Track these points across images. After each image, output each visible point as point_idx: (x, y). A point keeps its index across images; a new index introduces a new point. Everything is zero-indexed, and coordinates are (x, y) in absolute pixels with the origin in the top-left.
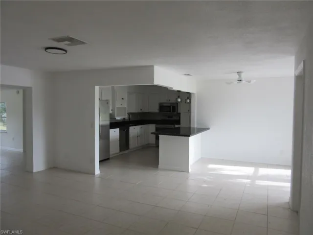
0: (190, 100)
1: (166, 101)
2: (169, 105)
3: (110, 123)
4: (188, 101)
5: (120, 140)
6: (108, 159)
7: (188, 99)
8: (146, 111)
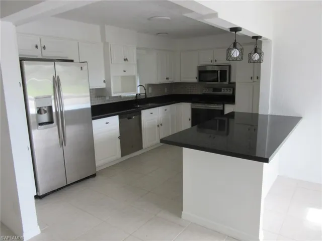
0: (260, 54)
1: (210, 63)
2: (216, 69)
3: (93, 107)
4: (256, 57)
5: (120, 138)
6: (94, 176)
7: (256, 52)
8: (177, 80)
